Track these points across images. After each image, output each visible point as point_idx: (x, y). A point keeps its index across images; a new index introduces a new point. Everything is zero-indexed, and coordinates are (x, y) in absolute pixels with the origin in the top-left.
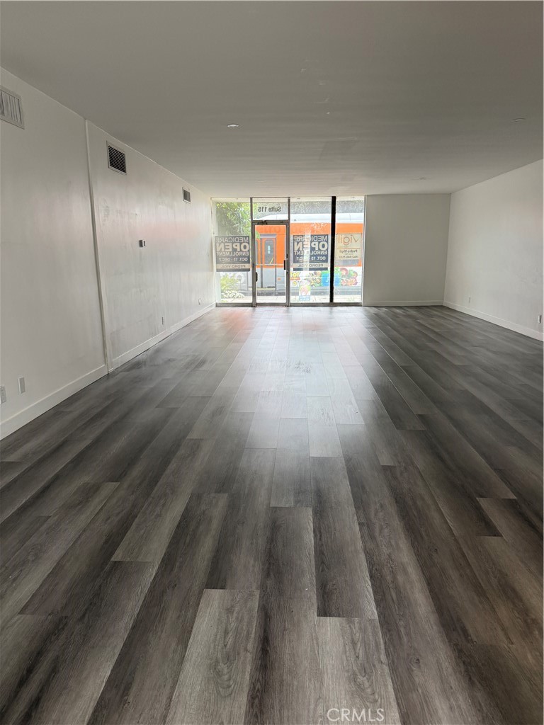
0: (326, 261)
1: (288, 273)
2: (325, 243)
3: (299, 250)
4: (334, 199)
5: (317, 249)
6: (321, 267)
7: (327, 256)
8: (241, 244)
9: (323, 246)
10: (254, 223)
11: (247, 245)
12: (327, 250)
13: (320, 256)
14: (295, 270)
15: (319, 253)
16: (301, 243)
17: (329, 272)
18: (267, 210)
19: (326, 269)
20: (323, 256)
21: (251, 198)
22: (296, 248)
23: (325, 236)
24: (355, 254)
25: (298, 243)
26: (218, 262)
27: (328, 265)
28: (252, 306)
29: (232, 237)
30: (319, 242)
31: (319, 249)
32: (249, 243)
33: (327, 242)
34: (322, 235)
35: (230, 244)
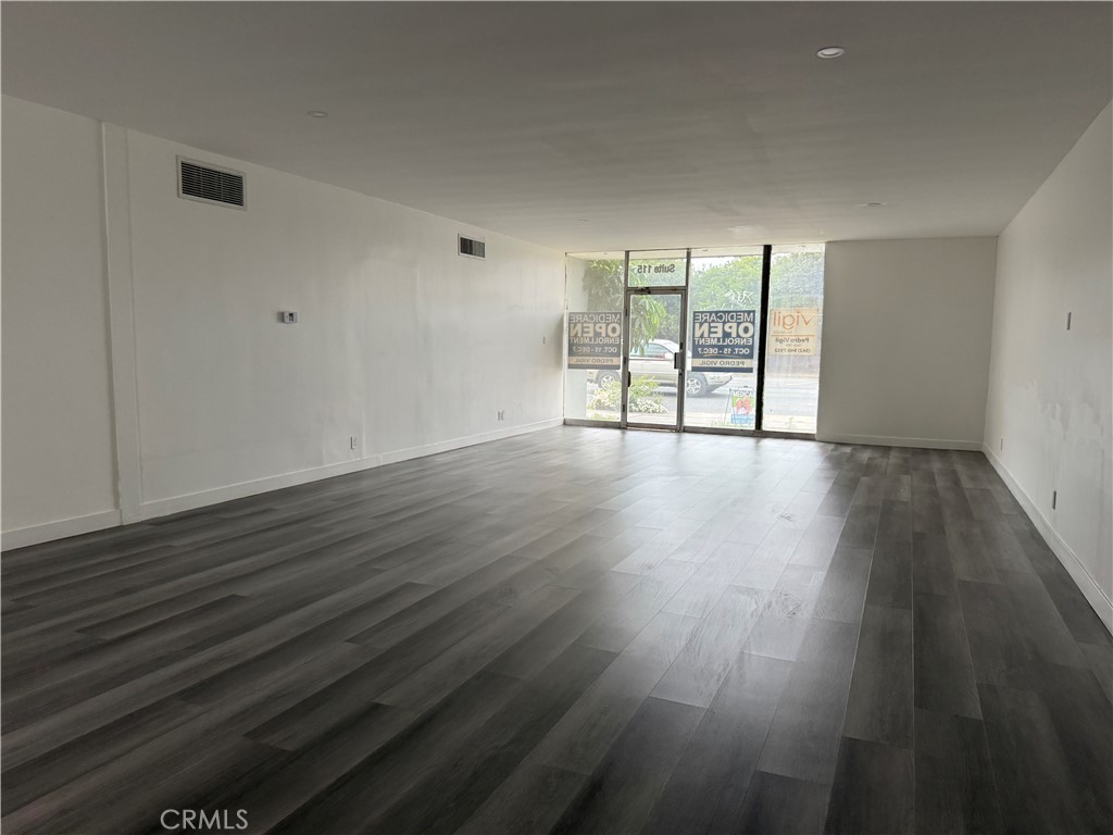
0: (750, 356)
1: (681, 375)
2: (750, 325)
3: (702, 336)
4: (768, 249)
5: (734, 335)
6: (741, 366)
7: (751, 348)
8: (608, 325)
9: (746, 330)
10: (629, 291)
11: (617, 326)
12: (753, 337)
13: (740, 346)
14: (695, 369)
15: (738, 341)
16: (706, 326)
17: (753, 377)
18: (652, 270)
19: (750, 370)
20: (744, 347)
21: (627, 253)
22: (698, 334)
23: (749, 312)
24: (804, 345)
25: (701, 324)
26: (571, 353)
27: (754, 363)
28: (619, 428)
29: (595, 314)
30: (739, 324)
31: (738, 336)
32: (620, 324)
33: (753, 323)
34: (744, 312)
35: (591, 326)
